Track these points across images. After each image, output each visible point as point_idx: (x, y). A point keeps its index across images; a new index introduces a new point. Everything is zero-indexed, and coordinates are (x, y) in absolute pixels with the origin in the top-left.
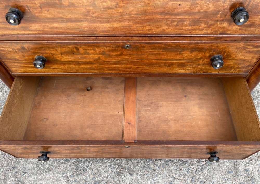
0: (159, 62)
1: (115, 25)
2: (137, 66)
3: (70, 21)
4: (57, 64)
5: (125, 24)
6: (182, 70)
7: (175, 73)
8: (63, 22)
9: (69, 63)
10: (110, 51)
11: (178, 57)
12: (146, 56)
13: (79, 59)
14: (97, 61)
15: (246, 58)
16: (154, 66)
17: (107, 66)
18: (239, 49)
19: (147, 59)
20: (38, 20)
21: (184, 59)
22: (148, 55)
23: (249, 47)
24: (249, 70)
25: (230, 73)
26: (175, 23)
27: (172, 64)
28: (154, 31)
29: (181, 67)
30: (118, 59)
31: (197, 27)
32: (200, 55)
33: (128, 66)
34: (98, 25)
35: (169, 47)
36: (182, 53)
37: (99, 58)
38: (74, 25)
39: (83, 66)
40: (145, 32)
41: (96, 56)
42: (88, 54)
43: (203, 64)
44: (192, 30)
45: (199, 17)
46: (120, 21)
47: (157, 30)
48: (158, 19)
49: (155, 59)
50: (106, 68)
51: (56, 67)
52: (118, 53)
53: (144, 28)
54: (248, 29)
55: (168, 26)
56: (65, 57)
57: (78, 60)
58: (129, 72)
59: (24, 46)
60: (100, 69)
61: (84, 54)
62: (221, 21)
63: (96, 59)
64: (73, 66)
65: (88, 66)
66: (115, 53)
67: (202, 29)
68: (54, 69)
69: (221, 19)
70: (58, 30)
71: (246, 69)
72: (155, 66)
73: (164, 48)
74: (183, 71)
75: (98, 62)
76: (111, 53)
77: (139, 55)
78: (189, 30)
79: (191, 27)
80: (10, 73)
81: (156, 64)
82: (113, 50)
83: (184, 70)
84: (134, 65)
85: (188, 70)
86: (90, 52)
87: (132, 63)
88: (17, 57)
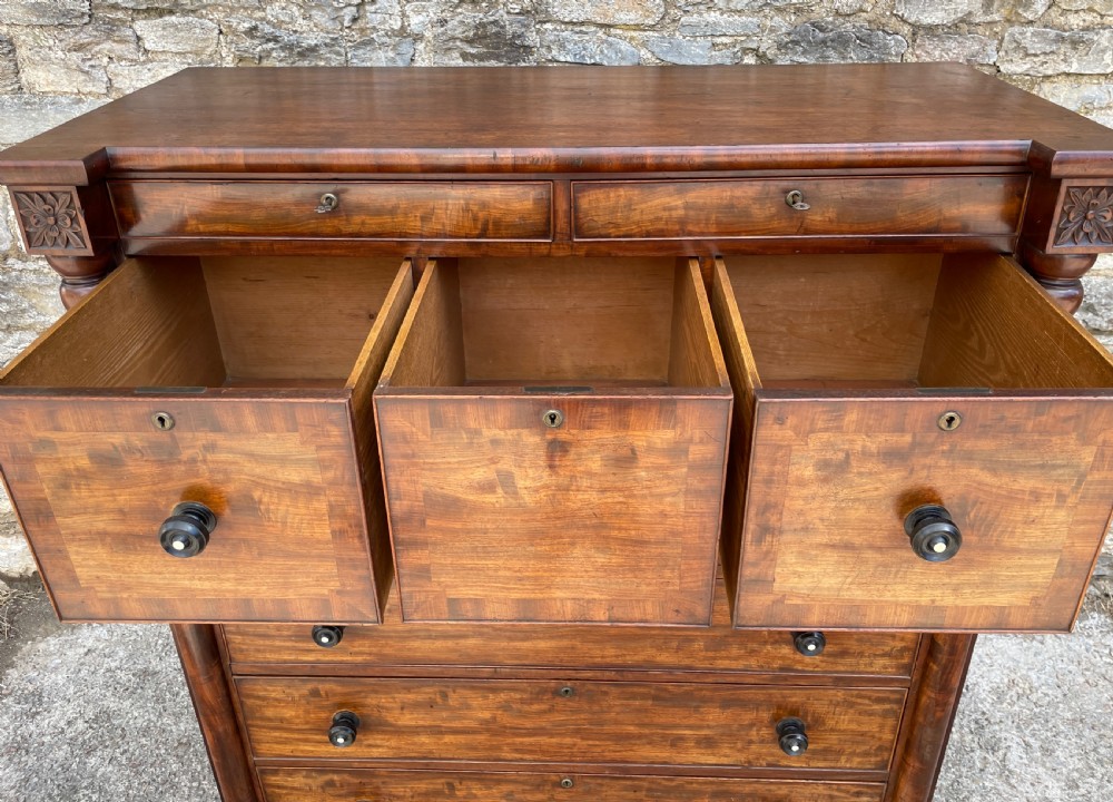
0: (647, 731)
1: (542, 645)
2: (591, 742)
3: (445, 636)
4: (384, 732)
5: (565, 643)
6: (709, 755)
7: (694, 764)
8: (430, 637)
9: (415, 731)
10: (522, 701)
11: (692, 721)
12: (613, 715)
13: (443, 720)
14: (489, 727)
15: (865, 728)
16: (633, 742)
17: (509, 741)
18: (838, 704)
19: (616, 722)
20: (375, 634)
21: (709, 727)
22: (618, 713)
23: (859, 701)
24: (888, 761)
25: (840, 768)
26: (675, 644)
27: (681, 738)
28: (628, 658)
29: (706, 748)
30: (543, 722)
31: (724, 653)
32: (748, 717)
33: (568, 740)
34: (504, 644)
35: (667, 696)
36: (701, 709)
37: (494, 718)
38: (450, 644)
39: (448, 739)
40: (608, 660)
41: (487, 715)
42: (469, 707)
43: (762, 742)
44: (715, 658)
45: (723, 633)
46: (552, 638)
47: (636, 658)
48: (636, 635)
49: (637, 725)
50: (508, 744)
51: (378, 742)
52: (544, 707)
53: (606, 653)
54: (839, 660)
55: (659, 649)
56: (408, 716)
57: (438, 723)
58: (567, 758)
59: (320, 687)
60: (492, 748)
61: (459, 709)
62: (772, 644)
63: (486, 722)
64: (424, 739)
65: (461, 739)
66: (535, 707)
67: (736, 659)
68: (370, 746)
69: (771, 640)
70: (410, 654)
71: (879, 759)
72: (638, 742)
73: (655, 698)
74: (712, 760)
75: (488, 730)
76: (526, 708)
77: (594, 713)
78: (706, 658)
79: (710, 654)
80: (250, 756)
81: (640, 737)
82: (531, 699)
83: (714, 755)
84: (583, 739)
85: (725, 756)
86: (474, 703)
87: (577, 732)
88: (289, 713)
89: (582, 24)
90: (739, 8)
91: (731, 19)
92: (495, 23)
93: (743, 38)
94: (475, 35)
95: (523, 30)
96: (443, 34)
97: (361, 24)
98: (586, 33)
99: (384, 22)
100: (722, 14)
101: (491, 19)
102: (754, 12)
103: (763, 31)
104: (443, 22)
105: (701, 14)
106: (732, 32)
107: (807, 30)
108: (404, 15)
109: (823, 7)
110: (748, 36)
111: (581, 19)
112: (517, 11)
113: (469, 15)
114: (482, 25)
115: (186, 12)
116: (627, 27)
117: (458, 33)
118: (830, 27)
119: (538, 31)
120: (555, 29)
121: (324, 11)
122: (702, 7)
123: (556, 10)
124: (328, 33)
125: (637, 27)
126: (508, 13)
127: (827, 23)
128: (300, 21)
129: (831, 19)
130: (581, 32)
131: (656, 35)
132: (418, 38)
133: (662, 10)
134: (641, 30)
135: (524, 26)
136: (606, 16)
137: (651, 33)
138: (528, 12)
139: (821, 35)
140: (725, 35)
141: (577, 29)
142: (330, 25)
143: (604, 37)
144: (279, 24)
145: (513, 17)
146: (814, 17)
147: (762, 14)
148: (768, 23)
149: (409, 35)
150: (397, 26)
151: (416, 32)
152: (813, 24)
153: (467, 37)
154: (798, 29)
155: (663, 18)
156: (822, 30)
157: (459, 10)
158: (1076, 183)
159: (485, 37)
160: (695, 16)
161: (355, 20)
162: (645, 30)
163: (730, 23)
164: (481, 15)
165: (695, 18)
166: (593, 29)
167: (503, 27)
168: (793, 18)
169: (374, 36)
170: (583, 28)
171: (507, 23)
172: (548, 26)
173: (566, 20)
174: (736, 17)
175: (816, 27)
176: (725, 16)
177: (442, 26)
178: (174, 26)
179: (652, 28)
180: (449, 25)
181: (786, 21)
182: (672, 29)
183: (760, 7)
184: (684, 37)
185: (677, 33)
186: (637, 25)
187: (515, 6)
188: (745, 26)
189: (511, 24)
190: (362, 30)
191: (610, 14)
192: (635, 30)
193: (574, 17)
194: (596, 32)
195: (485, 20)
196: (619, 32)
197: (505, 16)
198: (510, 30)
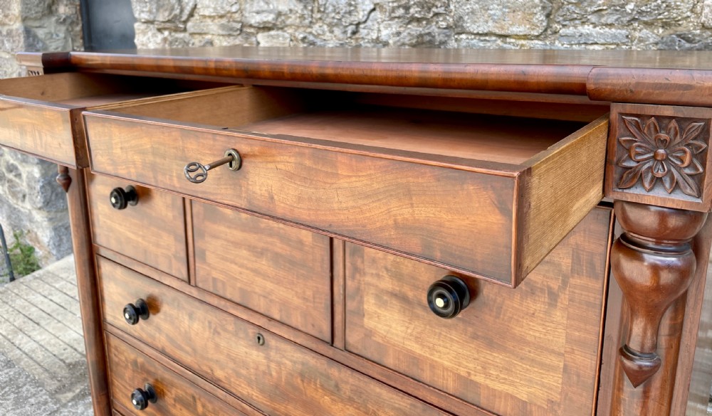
89: (486, 34)
90: (609, 22)
91: (602, 31)
92: (429, 34)
93: (613, 47)
94: (416, 42)
95: (446, 39)
96: (399, 41)
97: (357, 36)
98: (489, 41)
99: (368, 34)
100: (595, 27)
101: (427, 31)
102: (623, 26)
103: (632, 41)
104: (398, 34)
105: (575, 27)
106: (603, 41)
107: (673, 41)
108: (379, 31)
109: (691, 22)
110: (618, 45)
111: (485, 31)
112: (445, 26)
113: (415, 29)
114: (421, 35)
115: (279, 29)
116: (518, 37)
117: (406, 41)
118: (697, 38)
119: (456, 40)
120: (468, 38)
121: (339, 28)
122: (577, 22)
123: (468, 25)
124: (340, 40)
125: (526, 37)
126: (439, 28)
127: (694, 35)
128: (328, 34)
129: (698, 32)
130: (485, 40)
131: (540, 42)
132: (386, 44)
133: (544, 24)
134: (528, 39)
135: (447, 36)
136: (503, 29)
137: (536, 42)
138: (451, 27)
139: (687, 45)
140: (596, 43)
141: (482, 38)
142: (341, 36)
143: (501, 44)
144: (317, 36)
145: (440, 30)
146: (680, 30)
147: (631, 27)
148: (637, 34)
149: (381, 42)
150: (374, 37)
151: (384, 40)
152: (679, 36)
153: (412, 43)
154: (665, 39)
155: (546, 30)
156: (688, 40)
157: (409, 26)
158: (629, 108)
159: (423, 43)
160: (571, 28)
161: (354, 33)
162: (532, 40)
163: (601, 34)
164: (421, 29)
165: (570, 30)
166: (494, 38)
167: (434, 37)
168: (661, 30)
169: (362, 42)
170: (487, 38)
171: (437, 34)
172: (463, 36)
173: (475, 32)
174: (607, 29)
175: (683, 38)
176: (598, 29)
177: (398, 36)
178: (272, 36)
179: (537, 37)
180: (402, 36)
181: (654, 33)
182: (553, 38)
183: (629, 21)
184: (563, 45)
185: (557, 42)
186: (525, 35)
187: (443, 23)
188: (615, 36)
189: (439, 35)
190: (357, 39)
191: (506, 28)
192: (524, 39)
193: (481, 30)
194: (496, 41)
195: (423, 32)
196: (513, 40)
197: (436, 30)
198: (438, 38)
